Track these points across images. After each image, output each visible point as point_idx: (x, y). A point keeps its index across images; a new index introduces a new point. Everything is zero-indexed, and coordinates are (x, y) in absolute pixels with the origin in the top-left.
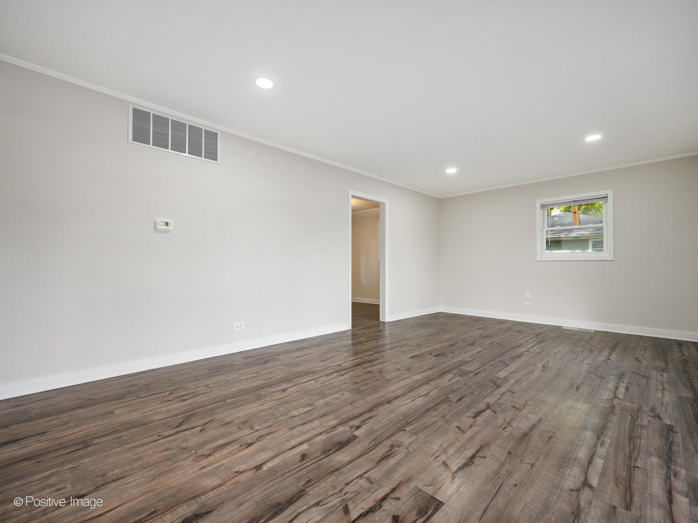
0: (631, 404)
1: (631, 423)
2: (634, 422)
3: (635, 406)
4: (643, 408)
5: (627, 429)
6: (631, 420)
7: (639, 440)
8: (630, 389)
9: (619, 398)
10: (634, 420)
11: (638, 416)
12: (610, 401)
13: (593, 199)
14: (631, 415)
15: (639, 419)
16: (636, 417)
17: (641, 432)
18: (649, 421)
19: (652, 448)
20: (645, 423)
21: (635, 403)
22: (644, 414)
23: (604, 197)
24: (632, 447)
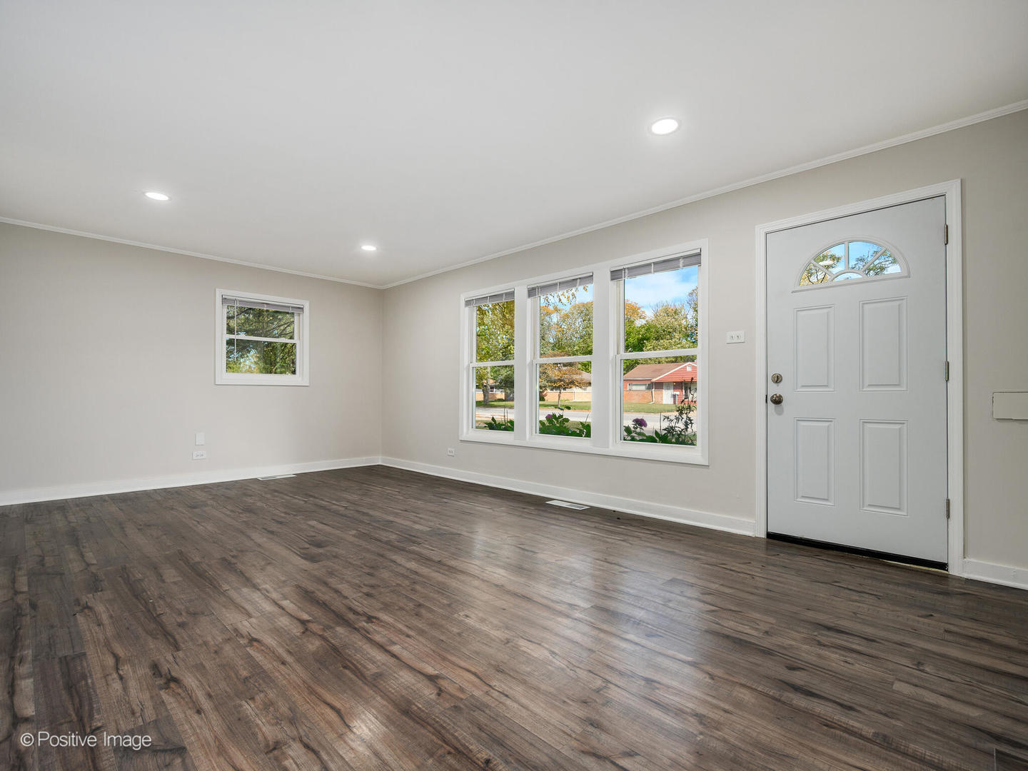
13: (289, 307)
23: (299, 308)
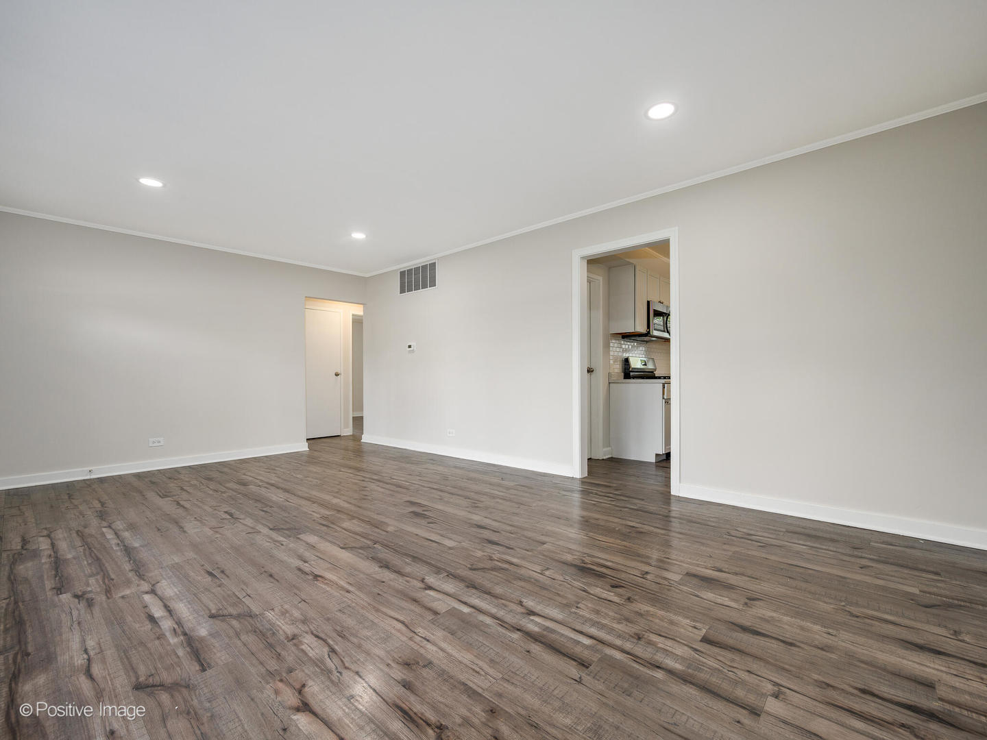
0: (123, 594)
1: (107, 571)
2: (104, 574)
3: (117, 595)
4: (104, 598)
5: (107, 565)
6: (109, 575)
7: (90, 562)
8: (147, 622)
9: (147, 593)
10: (106, 576)
11: (104, 582)
12: (153, 583)
14: (113, 580)
15: (100, 581)
16: (106, 581)
17: (91, 569)
18: (88, 585)
19: (75, 562)
20: (92, 581)
21: (121, 600)
22: (98, 590)
24: (93, 555)
